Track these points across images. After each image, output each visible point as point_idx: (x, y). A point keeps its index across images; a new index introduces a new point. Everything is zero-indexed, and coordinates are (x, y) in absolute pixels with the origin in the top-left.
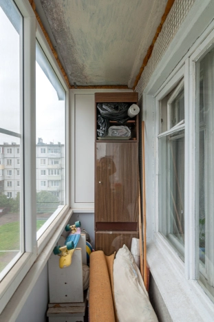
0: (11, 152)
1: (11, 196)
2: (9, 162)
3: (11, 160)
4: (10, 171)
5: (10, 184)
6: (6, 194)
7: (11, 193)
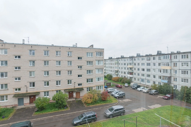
0: (176, 58)
1: (176, 88)
2: (175, 65)
3: (176, 64)
4: (176, 71)
5: (175, 79)
6: (172, 85)
7: (176, 86)
